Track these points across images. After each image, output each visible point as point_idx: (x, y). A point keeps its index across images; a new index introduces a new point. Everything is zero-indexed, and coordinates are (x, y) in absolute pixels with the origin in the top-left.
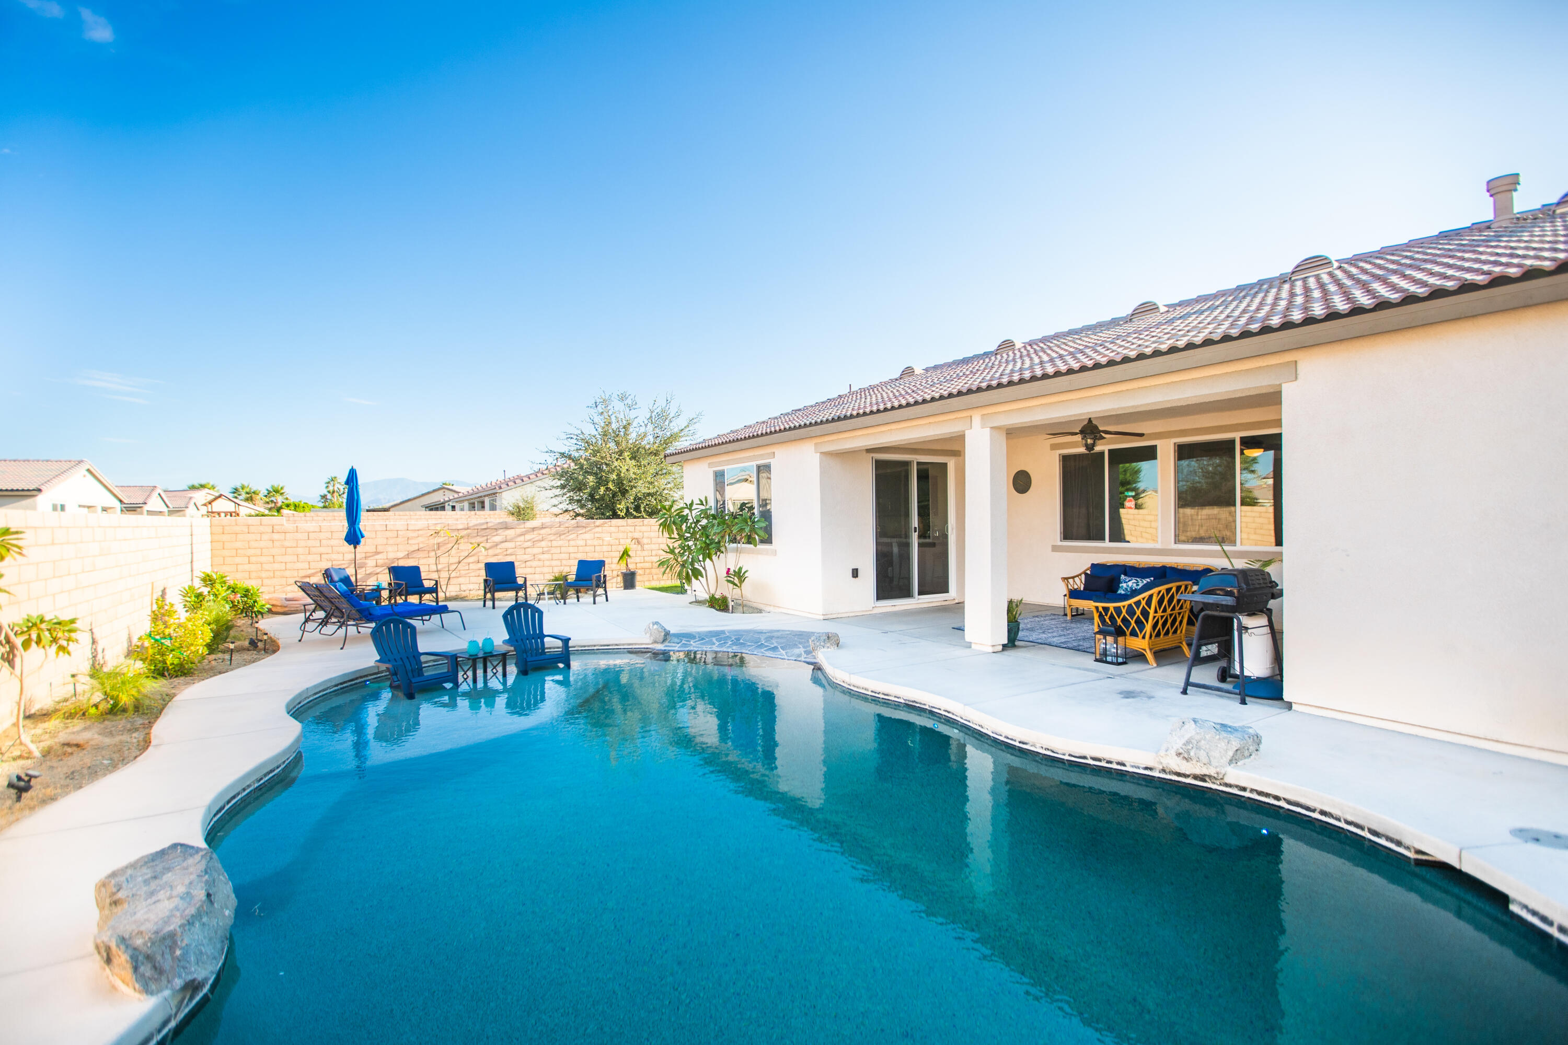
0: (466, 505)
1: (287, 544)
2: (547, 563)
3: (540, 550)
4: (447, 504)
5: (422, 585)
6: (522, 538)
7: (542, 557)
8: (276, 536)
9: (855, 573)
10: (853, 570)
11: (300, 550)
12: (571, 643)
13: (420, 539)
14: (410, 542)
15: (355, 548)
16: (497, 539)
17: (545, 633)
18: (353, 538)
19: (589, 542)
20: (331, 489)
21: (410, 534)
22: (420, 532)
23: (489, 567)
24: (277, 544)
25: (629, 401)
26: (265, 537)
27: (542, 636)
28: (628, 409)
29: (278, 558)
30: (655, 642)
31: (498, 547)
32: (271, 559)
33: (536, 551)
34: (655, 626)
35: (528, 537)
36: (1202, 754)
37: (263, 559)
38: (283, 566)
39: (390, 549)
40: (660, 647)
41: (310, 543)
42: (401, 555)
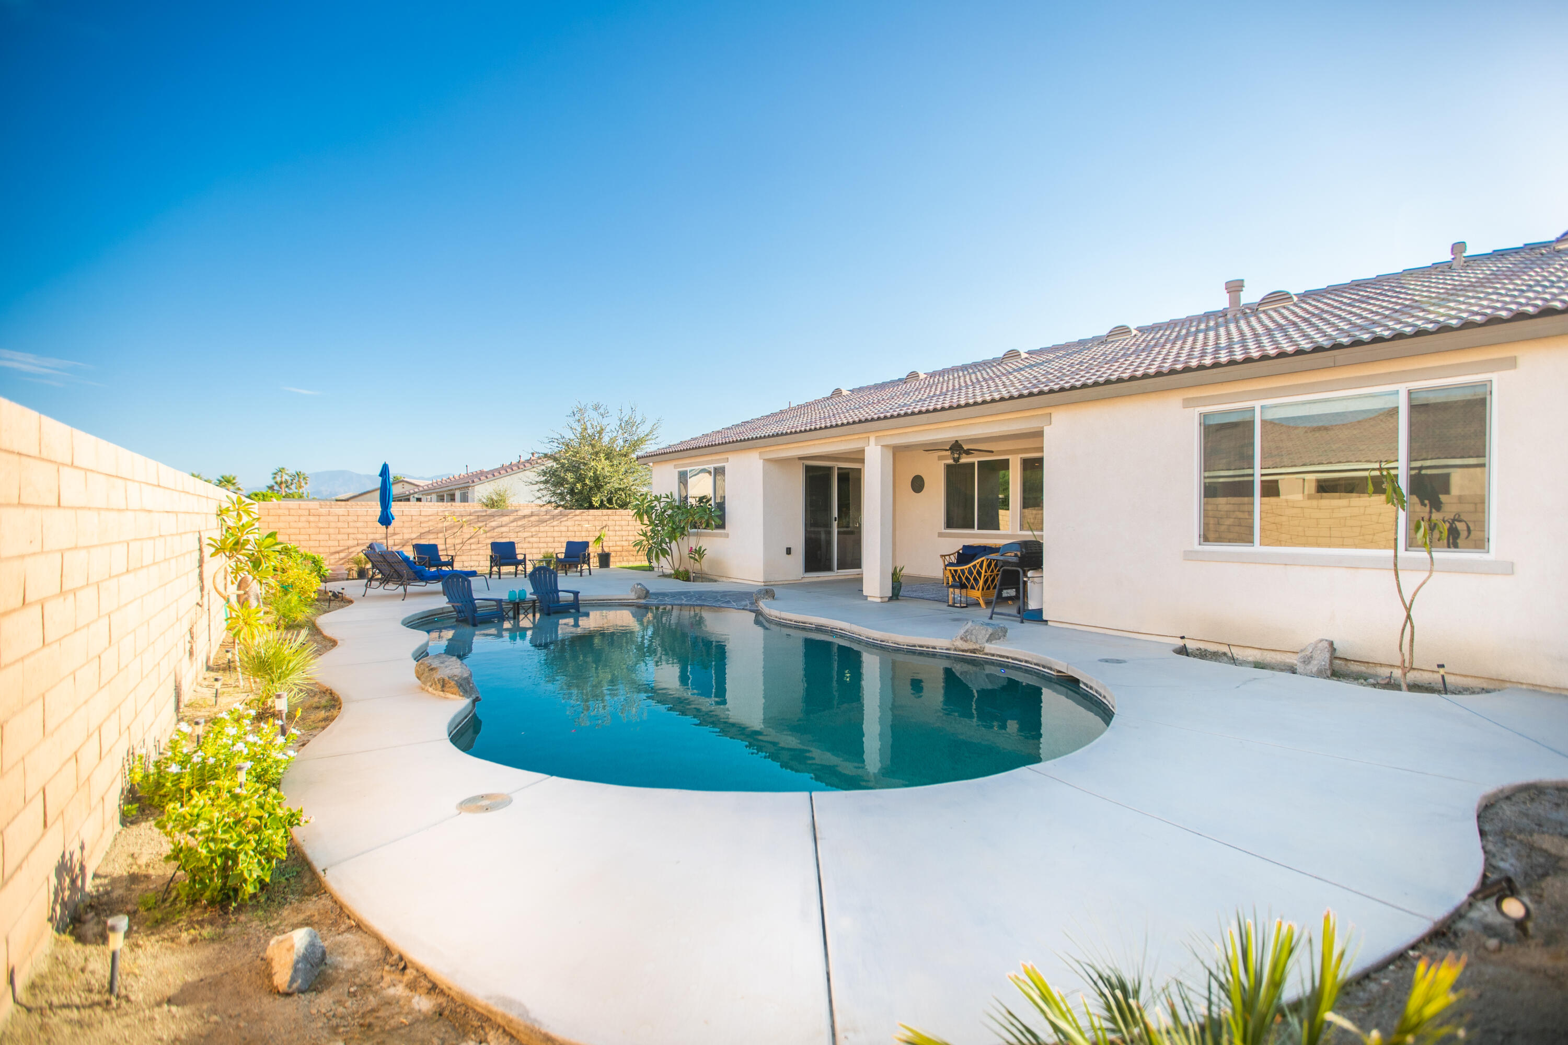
1: (321, 525)
2: (535, 545)
3: (530, 534)
5: (440, 560)
6: (515, 524)
7: (531, 540)
8: (311, 518)
9: (789, 551)
10: (787, 548)
11: (331, 531)
12: (580, 597)
13: (431, 523)
14: (422, 525)
15: (387, 528)
16: (494, 524)
17: (559, 588)
18: (386, 520)
19: (571, 528)
20: (279, 480)
21: (422, 519)
22: (431, 517)
23: (495, 546)
24: (313, 525)
25: (602, 410)
26: (303, 519)
27: (557, 591)
28: (601, 417)
29: (313, 537)
30: (639, 598)
31: (496, 530)
32: (307, 537)
33: (526, 534)
34: (639, 587)
35: (520, 523)
36: (973, 637)
37: (301, 537)
38: (317, 544)
39: (405, 531)
40: (643, 601)
41: (340, 525)
42: (414, 536)
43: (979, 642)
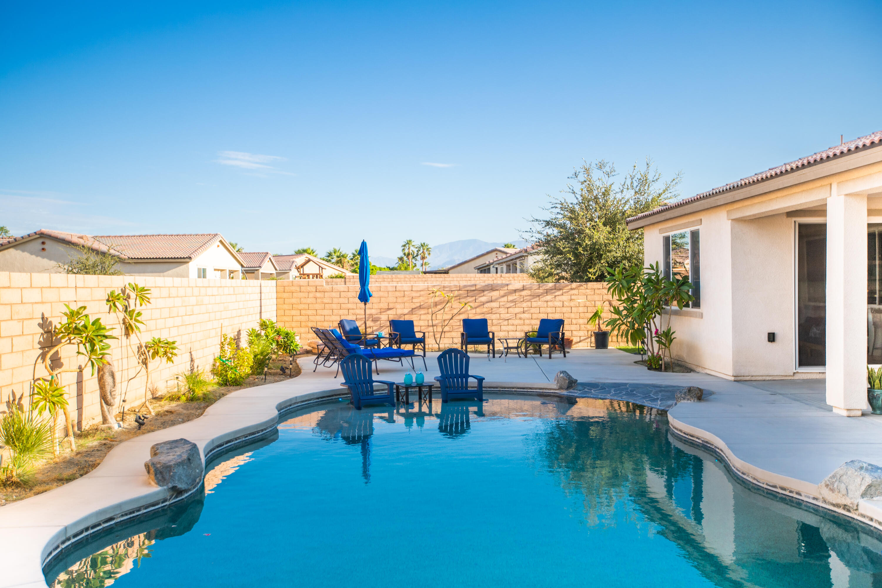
0: (504, 266)
1: (325, 301)
2: (527, 322)
3: (522, 310)
4: (491, 266)
5: (414, 336)
6: (505, 299)
7: (523, 316)
8: (318, 295)
9: (772, 337)
10: (769, 334)
11: (334, 306)
12: (484, 383)
13: (422, 298)
14: (414, 300)
15: (365, 304)
16: (483, 299)
17: (470, 373)
18: (364, 297)
19: (566, 304)
21: (414, 294)
22: (422, 293)
23: (467, 323)
24: (319, 300)
25: (607, 169)
26: (311, 295)
27: (467, 376)
28: (606, 176)
29: (319, 312)
30: (561, 388)
31: (486, 306)
32: (314, 312)
33: (517, 310)
34: (562, 375)
35: (511, 298)
36: (843, 487)
37: (310, 312)
38: (322, 318)
39: (398, 306)
40: (564, 392)
41: (341, 300)
42: (406, 311)
43: (851, 494)
